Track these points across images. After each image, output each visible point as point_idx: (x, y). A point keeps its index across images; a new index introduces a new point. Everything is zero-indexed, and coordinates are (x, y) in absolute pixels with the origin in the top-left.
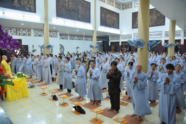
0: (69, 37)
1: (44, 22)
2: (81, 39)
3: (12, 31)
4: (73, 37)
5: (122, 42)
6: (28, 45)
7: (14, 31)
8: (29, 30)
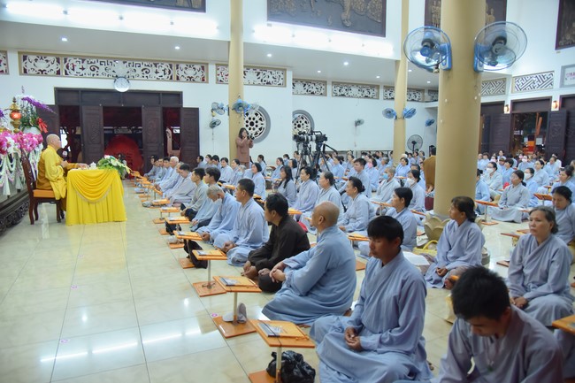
0: (330, 88)
1: (227, 37)
2: (370, 96)
3: (160, 70)
4: (344, 90)
5: (515, 103)
6: (198, 109)
7: (164, 70)
8: (203, 68)
